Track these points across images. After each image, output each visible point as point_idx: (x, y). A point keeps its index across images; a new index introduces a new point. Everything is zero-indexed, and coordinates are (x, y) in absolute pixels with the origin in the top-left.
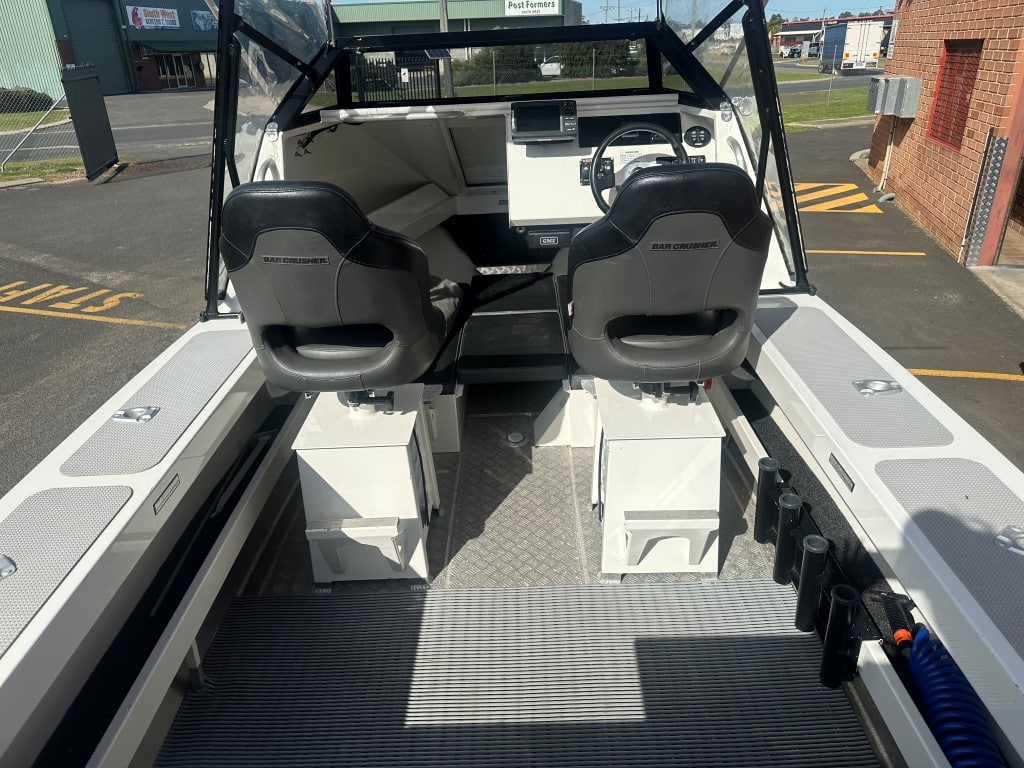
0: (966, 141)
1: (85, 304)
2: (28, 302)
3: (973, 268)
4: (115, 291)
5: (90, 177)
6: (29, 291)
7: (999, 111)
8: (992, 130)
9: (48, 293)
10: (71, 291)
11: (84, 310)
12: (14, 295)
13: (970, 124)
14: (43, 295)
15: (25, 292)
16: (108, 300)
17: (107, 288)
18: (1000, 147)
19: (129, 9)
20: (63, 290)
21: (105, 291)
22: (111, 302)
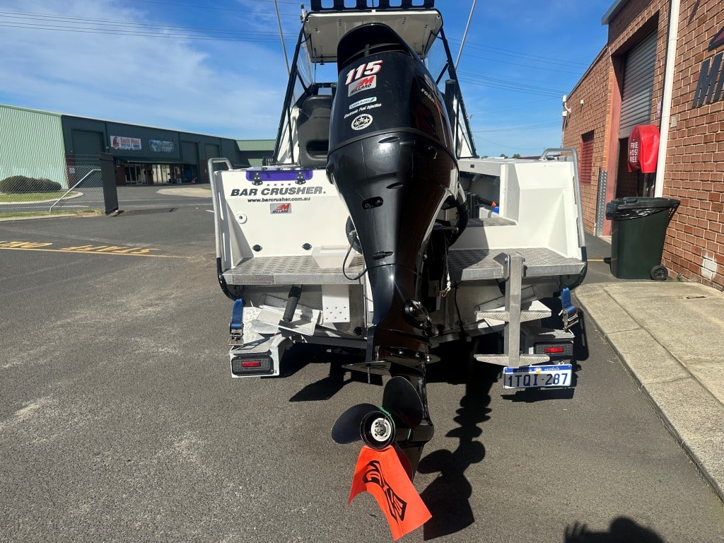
0: (593, 178)
3: (601, 236)
5: (107, 213)
7: (602, 159)
8: (600, 169)
13: (593, 169)
18: (604, 176)
19: (112, 138)
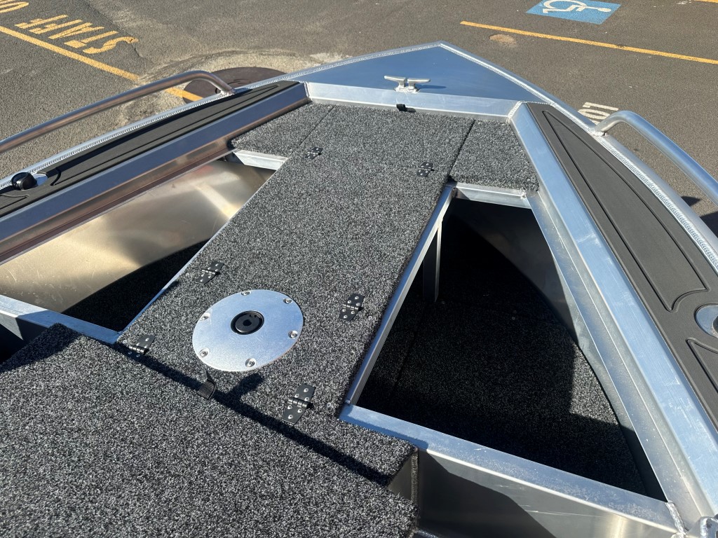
1: (89, 45)
2: (53, 37)
4: (121, 34)
6: (63, 25)
9: (73, 29)
10: (91, 29)
11: (86, 51)
12: (50, 28)
14: (69, 31)
15: (60, 26)
16: (108, 43)
17: (117, 30)
20: (86, 27)
21: (115, 32)
22: (109, 45)
